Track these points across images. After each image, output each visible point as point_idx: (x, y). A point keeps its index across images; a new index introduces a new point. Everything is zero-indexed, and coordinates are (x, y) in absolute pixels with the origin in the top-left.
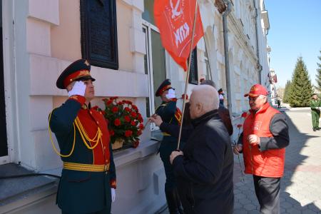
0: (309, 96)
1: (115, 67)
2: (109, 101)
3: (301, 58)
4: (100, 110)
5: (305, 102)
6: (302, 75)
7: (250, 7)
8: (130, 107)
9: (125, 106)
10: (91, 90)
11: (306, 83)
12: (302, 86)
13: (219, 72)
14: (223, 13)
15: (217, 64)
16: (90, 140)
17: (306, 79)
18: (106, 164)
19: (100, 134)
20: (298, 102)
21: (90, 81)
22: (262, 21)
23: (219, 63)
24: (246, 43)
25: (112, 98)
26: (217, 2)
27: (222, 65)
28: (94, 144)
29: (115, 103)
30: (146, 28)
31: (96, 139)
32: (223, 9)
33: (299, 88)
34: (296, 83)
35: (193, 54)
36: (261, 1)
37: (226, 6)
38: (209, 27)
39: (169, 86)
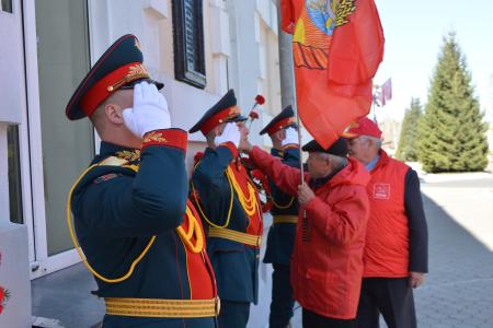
0: (476, 141)
3: (452, 34)
5: (463, 157)
6: (455, 83)
11: (466, 104)
12: (456, 113)
13: (262, 50)
17: (467, 94)
20: (445, 160)
23: (262, 21)
27: (267, 29)
34: (439, 104)
39: (134, 70)
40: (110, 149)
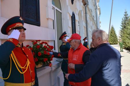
0: (116, 40)
1: (39, 25)
2: (35, 42)
4: (30, 47)
5: (114, 42)
6: (113, 32)
7: (94, 5)
8: (46, 45)
9: (44, 45)
10: (23, 35)
11: (115, 35)
12: (113, 36)
13: (84, 30)
14: (85, 5)
15: (83, 27)
16: (22, 68)
18: (32, 82)
19: (28, 63)
20: (112, 43)
21: (22, 30)
22: (98, 11)
23: (84, 26)
24: (93, 19)
25: (37, 41)
26: (83, 1)
27: (85, 27)
28: (24, 70)
29: (38, 43)
30: (53, 8)
31: (26, 67)
32: (85, 4)
33: (112, 37)
34: (111, 35)
35: (74, 22)
36: (98, 3)
37: (86, 3)
38: (80, 11)
39: (66, 35)
40: (63, 43)
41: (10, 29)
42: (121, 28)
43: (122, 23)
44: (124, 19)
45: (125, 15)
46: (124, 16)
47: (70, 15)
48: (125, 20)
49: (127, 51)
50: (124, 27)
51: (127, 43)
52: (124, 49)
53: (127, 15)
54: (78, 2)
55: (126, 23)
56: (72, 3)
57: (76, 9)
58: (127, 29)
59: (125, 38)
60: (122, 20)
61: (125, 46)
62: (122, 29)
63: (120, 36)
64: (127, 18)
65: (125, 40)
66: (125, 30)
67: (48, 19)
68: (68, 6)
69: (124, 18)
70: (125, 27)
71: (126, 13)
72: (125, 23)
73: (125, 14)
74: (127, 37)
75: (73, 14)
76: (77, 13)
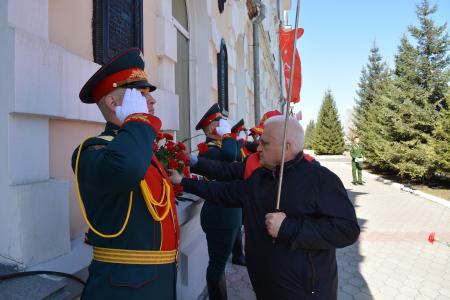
0: (339, 141)
3: (329, 91)
5: (333, 148)
7: (275, 18)
11: (335, 123)
12: (331, 127)
14: (254, 19)
16: (156, 203)
17: (336, 119)
19: (169, 192)
23: (248, 89)
24: (272, 65)
26: (249, 2)
27: (250, 92)
31: (165, 201)
32: (254, 14)
33: (327, 130)
34: (323, 123)
35: (223, 72)
36: (285, 12)
37: (258, 9)
38: (240, 36)
39: (218, 115)
40: (210, 139)
41: (115, 85)
42: (358, 102)
43: (362, 86)
44: (368, 72)
45: (372, 60)
46: (370, 64)
47: (215, 50)
48: (371, 75)
49: (375, 176)
50: (368, 99)
51: (376, 151)
52: (365, 169)
53: (379, 59)
54: (235, 5)
55: (375, 86)
56: (221, 9)
57: (231, 28)
58: (377, 103)
59: (372, 133)
60: (361, 75)
61: (370, 161)
62: (362, 104)
63: (355, 128)
64: (377, 69)
65: (368, 141)
66: (372, 107)
67: (160, 59)
68: (210, 18)
69: (367, 69)
70: (370, 99)
71: (375, 51)
72: (371, 86)
73: (371, 54)
74: (378, 132)
75: (224, 47)
76: (233, 44)
